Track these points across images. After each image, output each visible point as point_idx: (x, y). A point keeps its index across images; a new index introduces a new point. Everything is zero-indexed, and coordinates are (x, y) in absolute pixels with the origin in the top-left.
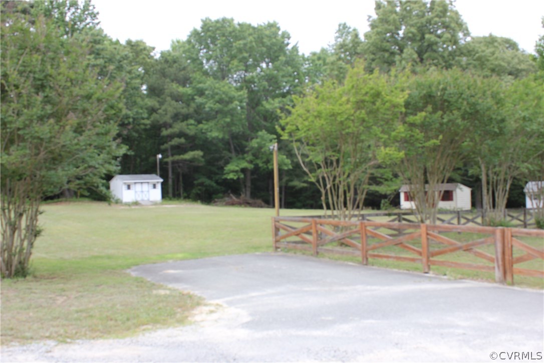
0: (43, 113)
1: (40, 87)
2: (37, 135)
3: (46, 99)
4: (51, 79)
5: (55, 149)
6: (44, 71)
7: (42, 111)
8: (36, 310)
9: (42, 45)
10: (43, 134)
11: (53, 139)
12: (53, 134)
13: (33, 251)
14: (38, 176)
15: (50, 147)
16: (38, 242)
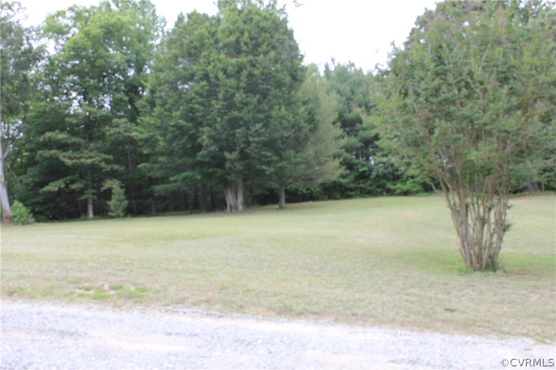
0: (508, 106)
1: (504, 81)
2: (504, 128)
3: (511, 91)
4: (514, 70)
5: (522, 142)
6: (506, 63)
7: (508, 104)
8: (509, 305)
9: (504, 37)
10: (510, 127)
11: (520, 132)
12: (520, 126)
13: (502, 245)
14: (505, 170)
15: (517, 140)
16: (507, 237)
